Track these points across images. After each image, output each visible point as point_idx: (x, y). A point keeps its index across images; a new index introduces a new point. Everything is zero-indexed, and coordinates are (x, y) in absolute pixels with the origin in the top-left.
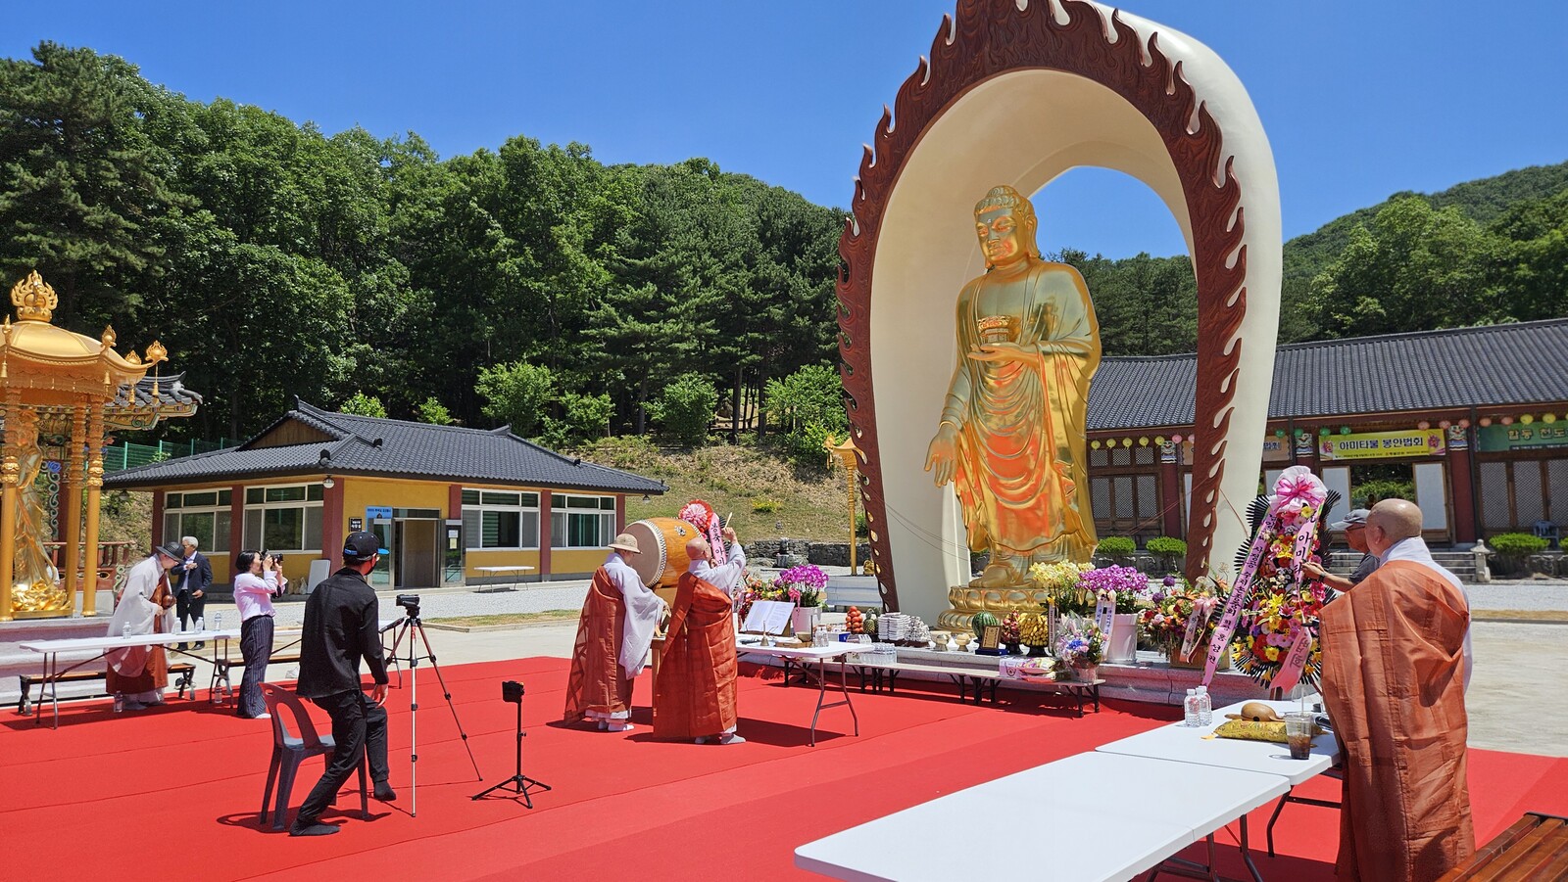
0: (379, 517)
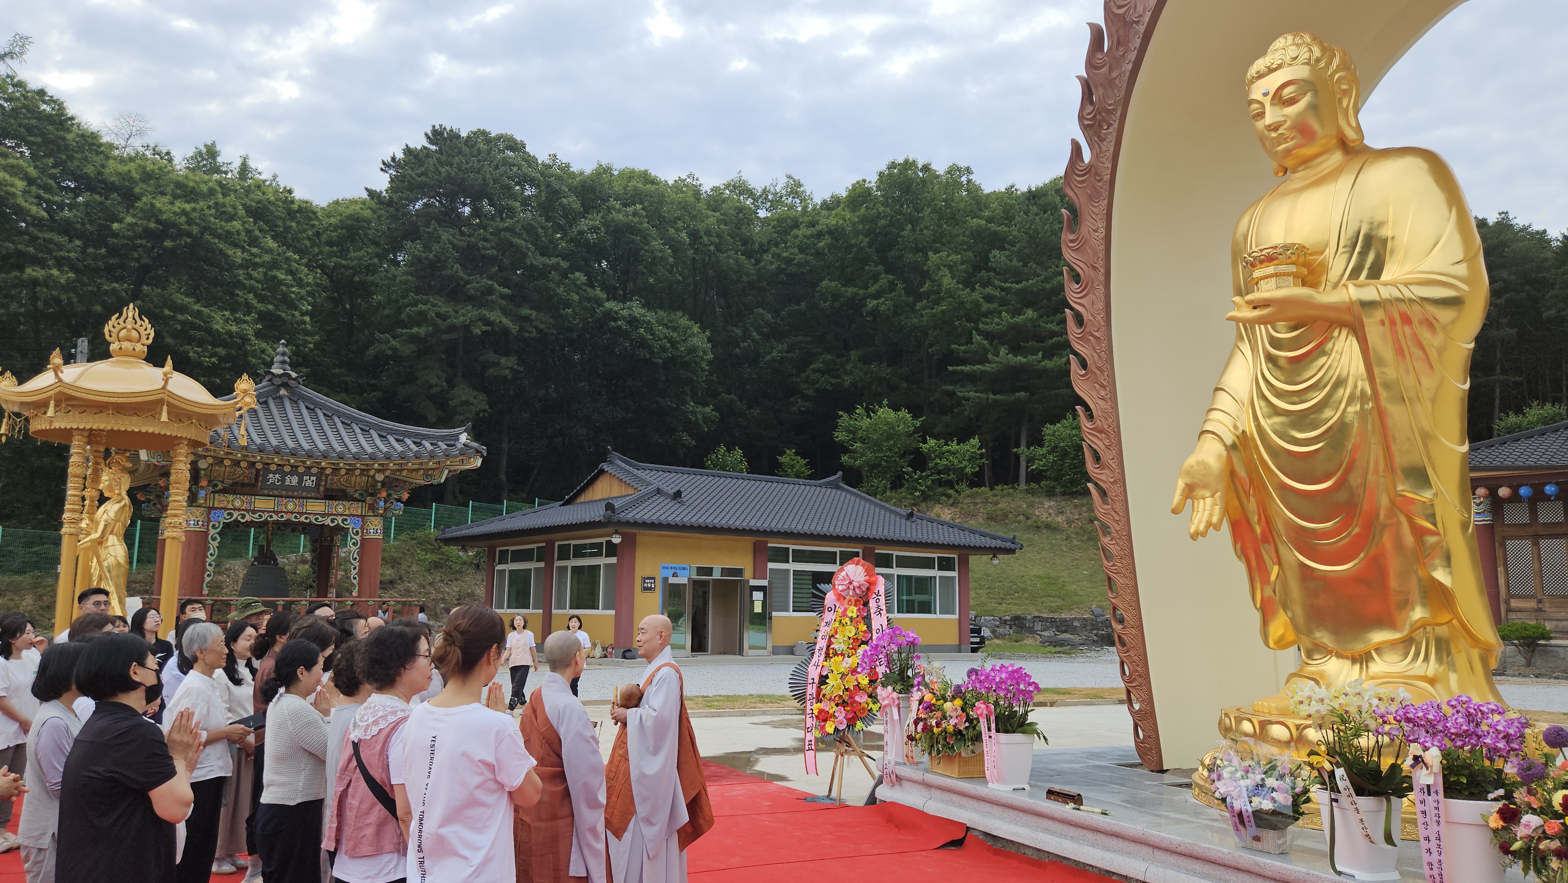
0: (675, 575)
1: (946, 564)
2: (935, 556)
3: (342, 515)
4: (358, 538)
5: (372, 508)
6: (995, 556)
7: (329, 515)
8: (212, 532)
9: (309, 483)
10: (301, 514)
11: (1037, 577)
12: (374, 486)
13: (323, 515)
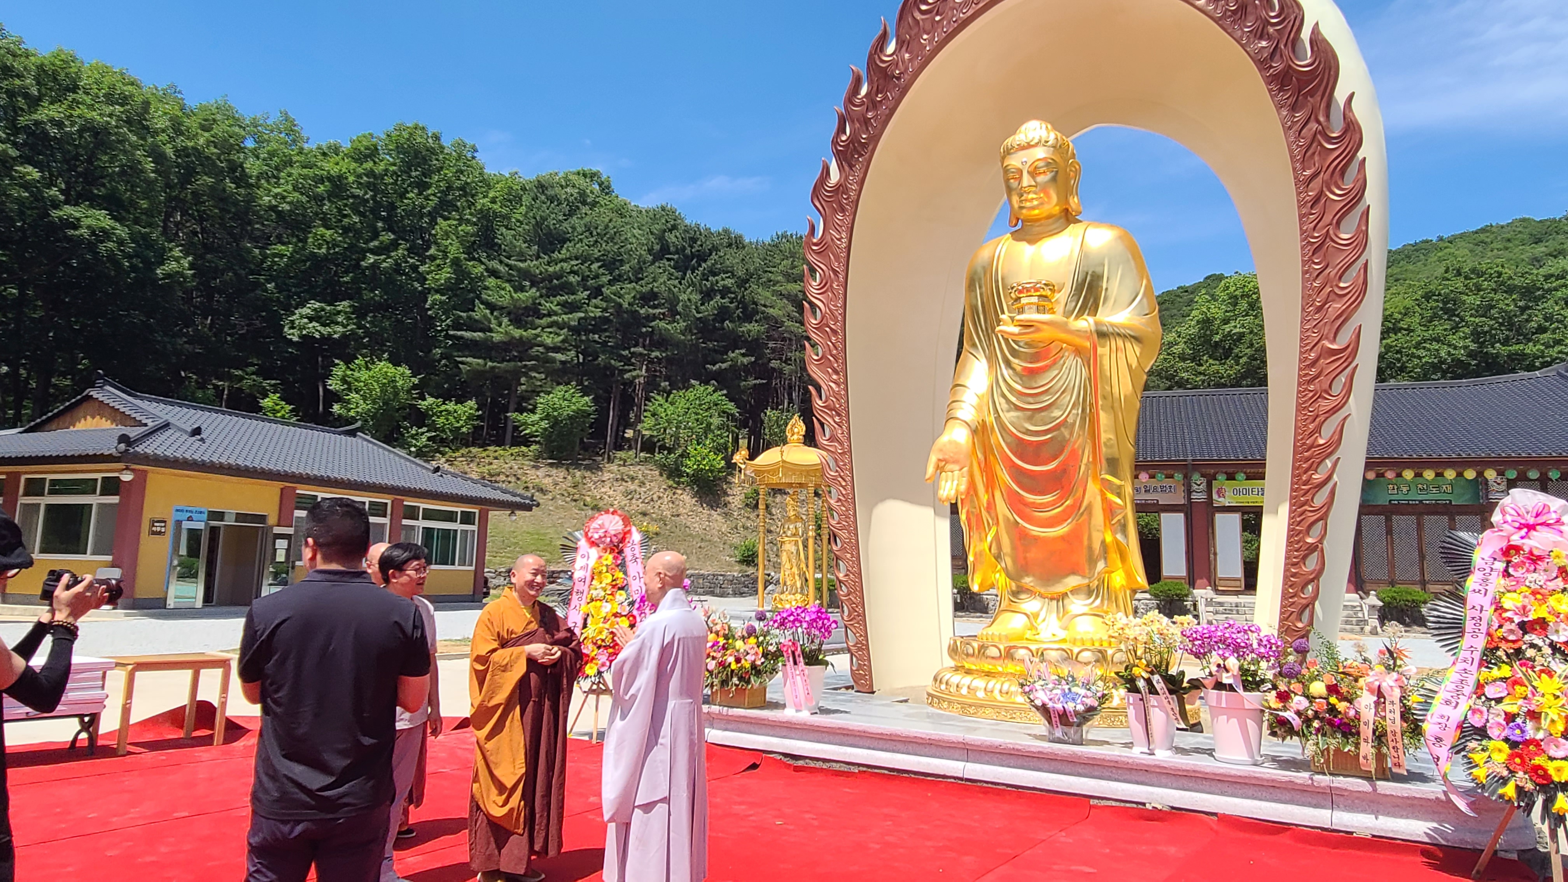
0: (189, 519)
1: (467, 518)
2: (459, 510)
6: (513, 512)
11: (528, 533)
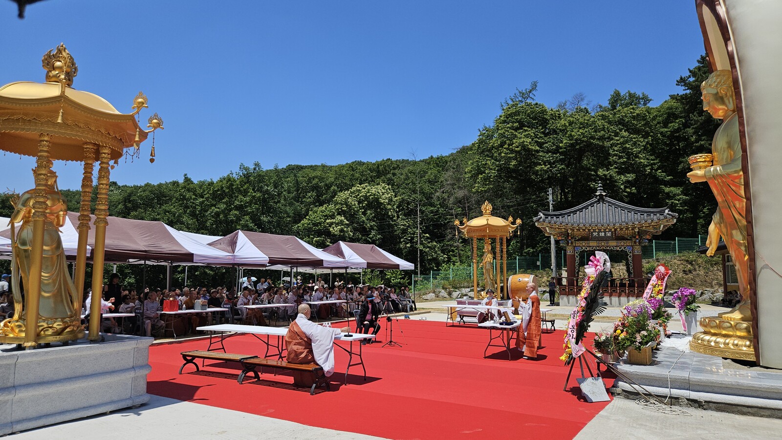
3: (623, 246)
4: (631, 254)
5: (635, 242)
7: (618, 246)
8: (576, 254)
9: (609, 235)
10: (608, 246)
12: (635, 234)
13: (616, 247)
